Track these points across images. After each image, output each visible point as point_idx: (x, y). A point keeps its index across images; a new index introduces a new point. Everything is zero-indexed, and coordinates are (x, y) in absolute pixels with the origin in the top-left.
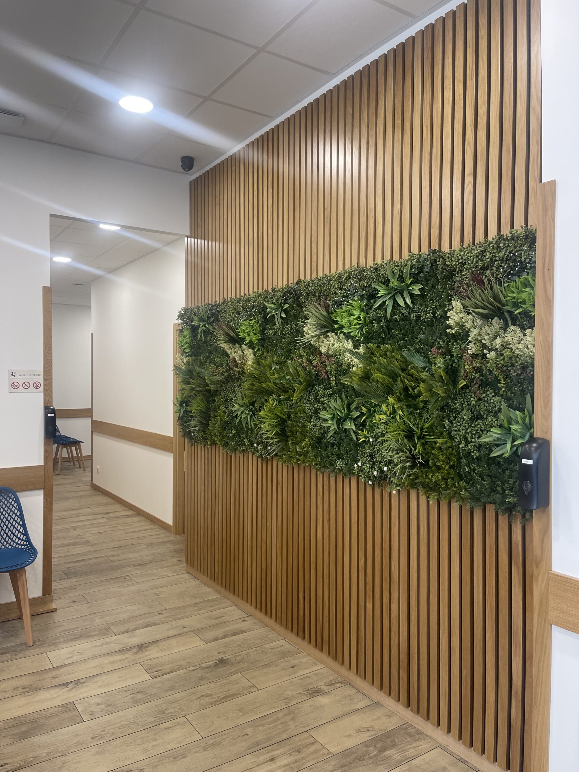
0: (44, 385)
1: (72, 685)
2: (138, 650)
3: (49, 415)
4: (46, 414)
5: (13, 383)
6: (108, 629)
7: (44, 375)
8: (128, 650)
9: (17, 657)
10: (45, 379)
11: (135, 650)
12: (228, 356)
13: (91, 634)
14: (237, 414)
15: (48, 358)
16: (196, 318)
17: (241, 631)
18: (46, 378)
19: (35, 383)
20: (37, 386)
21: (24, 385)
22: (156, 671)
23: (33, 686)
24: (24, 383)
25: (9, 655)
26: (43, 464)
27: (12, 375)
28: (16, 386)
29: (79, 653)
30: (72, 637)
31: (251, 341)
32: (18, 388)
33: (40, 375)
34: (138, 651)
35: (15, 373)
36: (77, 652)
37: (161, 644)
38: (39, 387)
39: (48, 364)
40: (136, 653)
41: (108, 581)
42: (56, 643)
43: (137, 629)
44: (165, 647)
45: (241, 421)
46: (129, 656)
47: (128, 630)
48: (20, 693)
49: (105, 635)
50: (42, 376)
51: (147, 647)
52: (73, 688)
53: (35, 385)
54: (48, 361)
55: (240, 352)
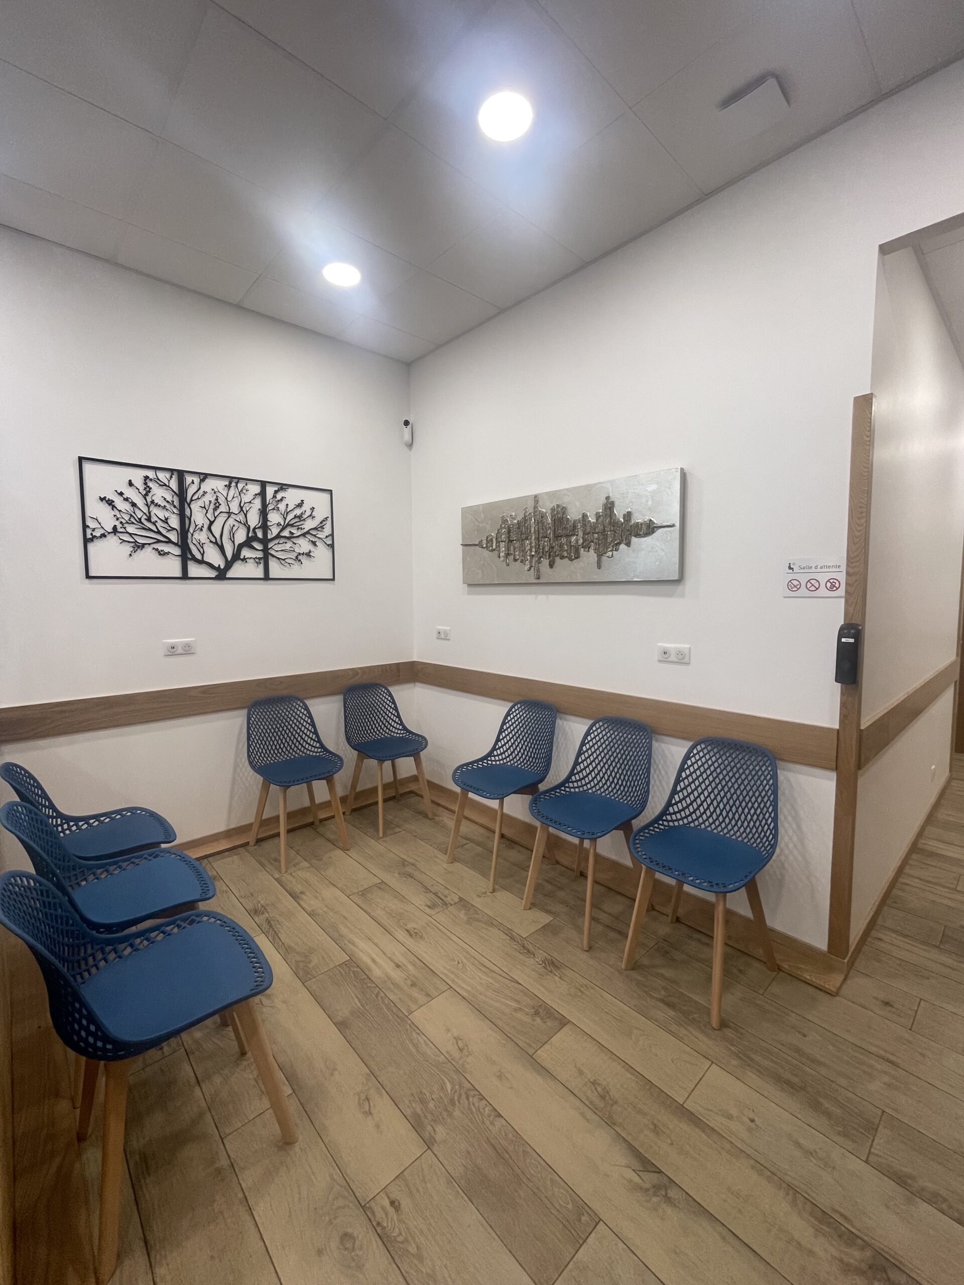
0: (847, 584)
2: (864, 1266)
3: (843, 640)
4: (840, 637)
5: (790, 581)
6: (871, 1129)
7: (848, 565)
8: (840, 1236)
10: (848, 574)
11: (857, 1254)
13: (826, 1104)
15: (857, 533)
18: (851, 571)
19: (828, 581)
20: (833, 587)
21: (809, 585)
23: (615, 1108)
24: (809, 581)
25: (672, 1013)
26: (837, 726)
27: (790, 568)
28: (795, 586)
29: (752, 1121)
30: (787, 1076)
32: (798, 589)
33: (839, 566)
34: (859, 1271)
35: (794, 564)
36: (752, 1116)
38: (837, 589)
39: (855, 544)
40: (847, 1268)
43: (933, 1199)
46: (823, 1254)
47: (910, 1177)
49: (845, 1135)
50: (843, 568)
52: (642, 1188)
53: (829, 585)
54: (856, 540)
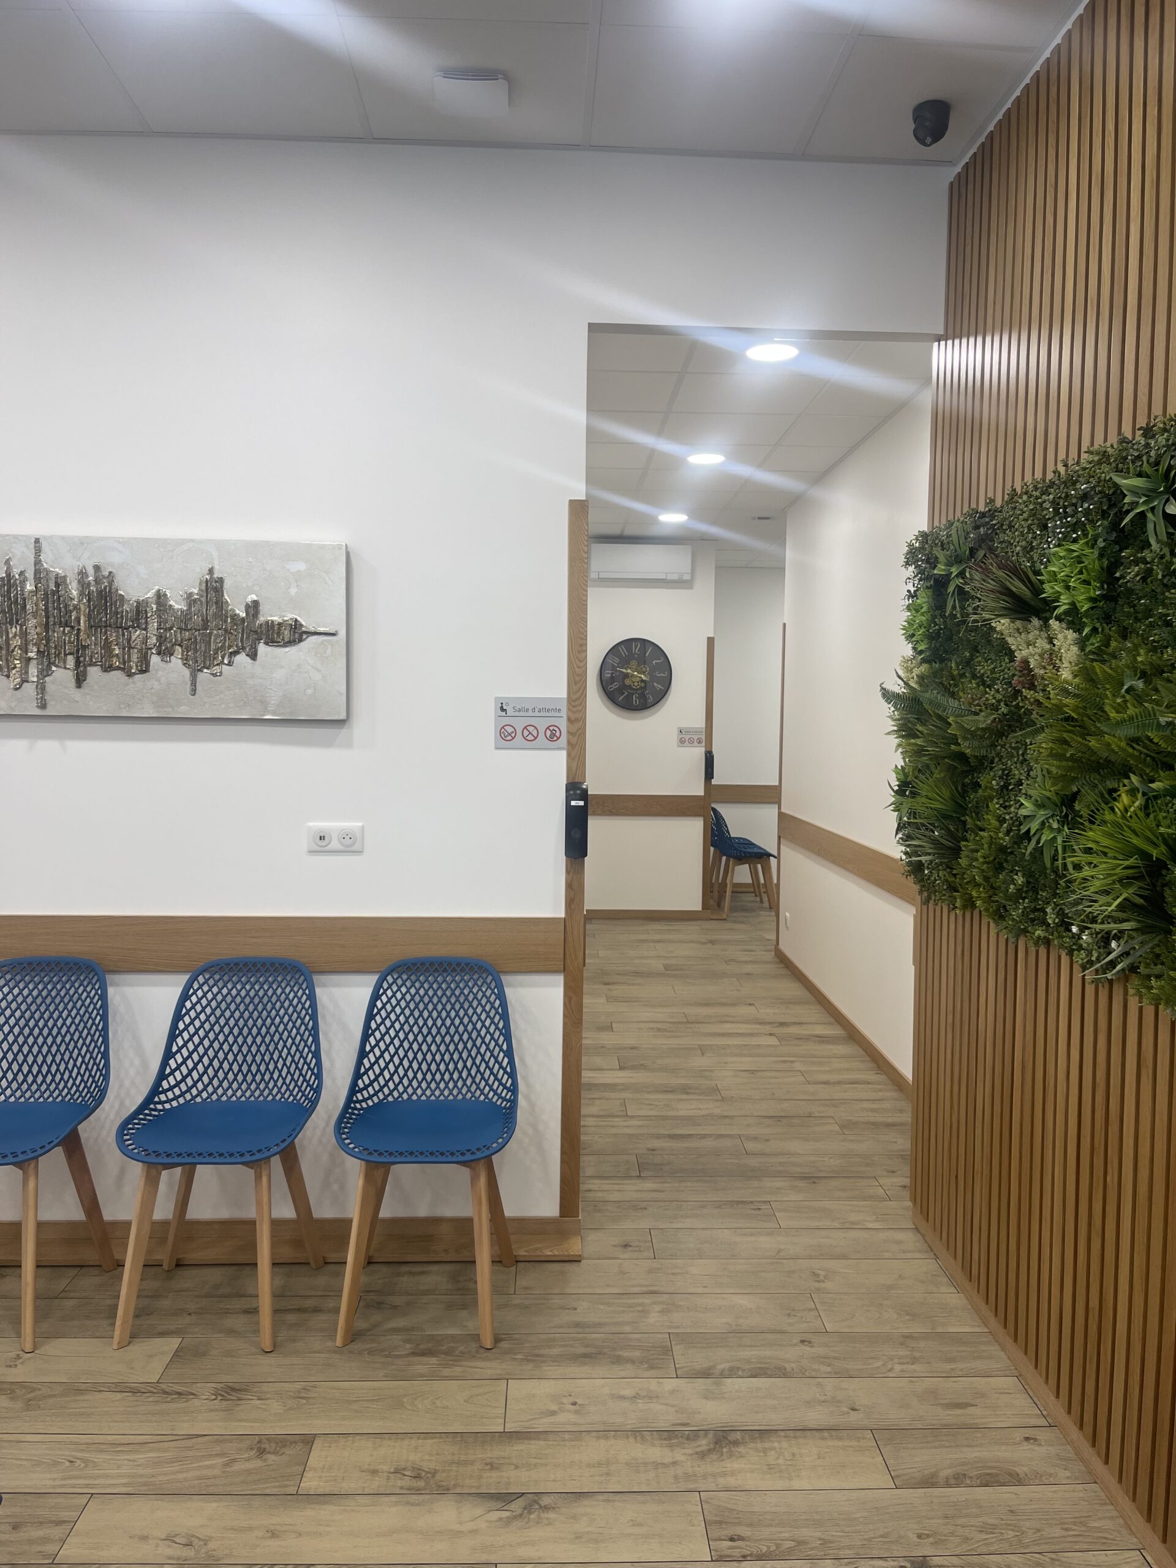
0: (569, 732)
1: (517, 1506)
2: (712, 1446)
3: (573, 803)
4: (568, 799)
5: (503, 727)
6: (667, 1351)
7: (569, 709)
8: (688, 1439)
9: (446, 1372)
10: (569, 720)
11: (704, 1442)
12: (1011, 654)
13: (625, 1354)
14: (1029, 829)
15: (577, 670)
16: (941, 555)
17: (1010, 1475)
18: (573, 717)
19: (548, 728)
20: (553, 736)
21: (526, 733)
22: (732, 1539)
23: (438, 1477)
24: (525, 728)
25: (434, 1360)
26: (563, 915)
27: (502, 709)
28: (510, 734)
29: (574, 1404)
30: (581, 1350)
31: (1073, 609)
32: (513, 738)
33: (559, 710)
34: (710, 1451)
35: (507, 704)
36: (571, 1400)
37: (776, 1445)
38: (558, 738)
39: (576, 683)
40: (702, 1455)
41: (719, 1207)
42: (542, 1356)
43: (732, 1373)
44: (781, 1461)
45: (1039, 851)
46: (682, 1458)
47: (710, 1368)
48: (402, 1488)
49: (651, 1368)
50: (564, 713)
51: (736, 1443)
52: (515, 1517)
53: (548, 733)
54: (577, 679)
55: (1042, 644)
